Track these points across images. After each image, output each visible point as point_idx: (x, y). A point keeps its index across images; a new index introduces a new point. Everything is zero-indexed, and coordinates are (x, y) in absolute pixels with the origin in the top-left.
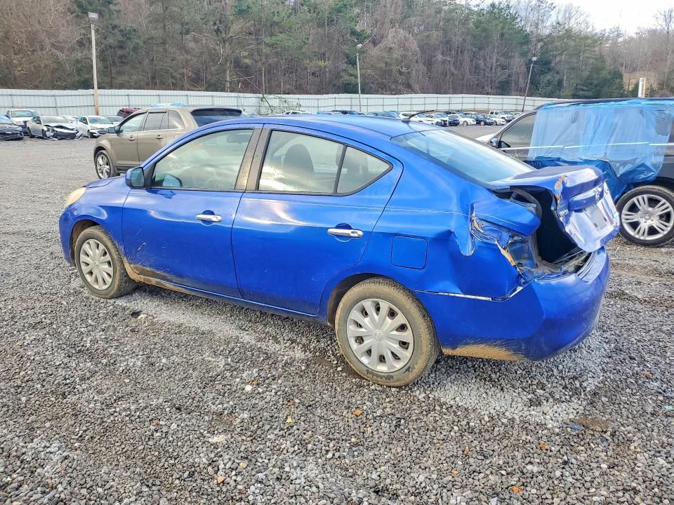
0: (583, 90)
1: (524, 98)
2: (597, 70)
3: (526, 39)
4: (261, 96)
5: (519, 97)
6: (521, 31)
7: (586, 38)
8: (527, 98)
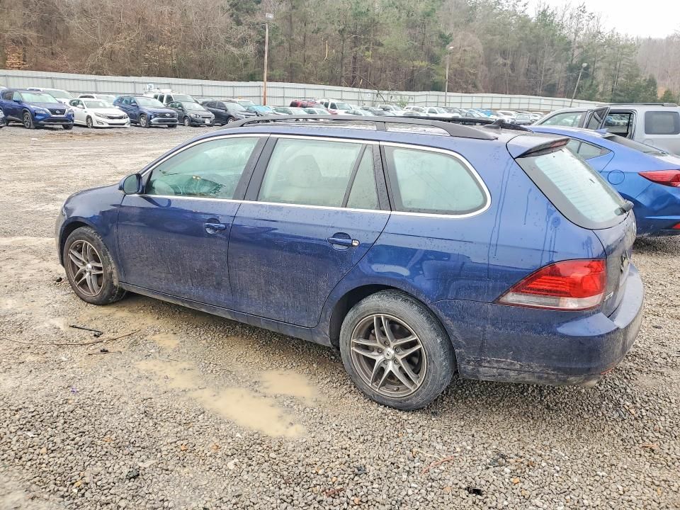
0: (620, 95)
1: (570, 100)
2: (631, 77)
3: (568, 46)
4: (376, 91)
5: (566, 99)
6: (564, 38)
7: (624, 47)
8: (574, 100)
